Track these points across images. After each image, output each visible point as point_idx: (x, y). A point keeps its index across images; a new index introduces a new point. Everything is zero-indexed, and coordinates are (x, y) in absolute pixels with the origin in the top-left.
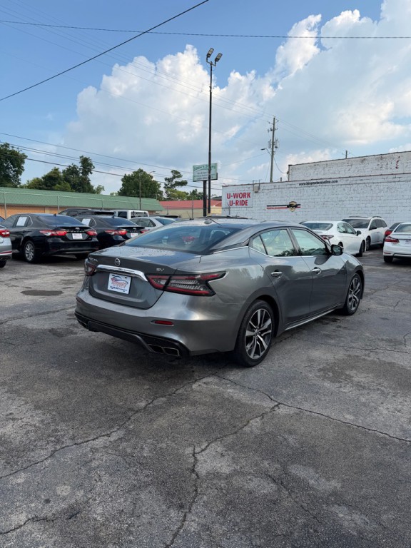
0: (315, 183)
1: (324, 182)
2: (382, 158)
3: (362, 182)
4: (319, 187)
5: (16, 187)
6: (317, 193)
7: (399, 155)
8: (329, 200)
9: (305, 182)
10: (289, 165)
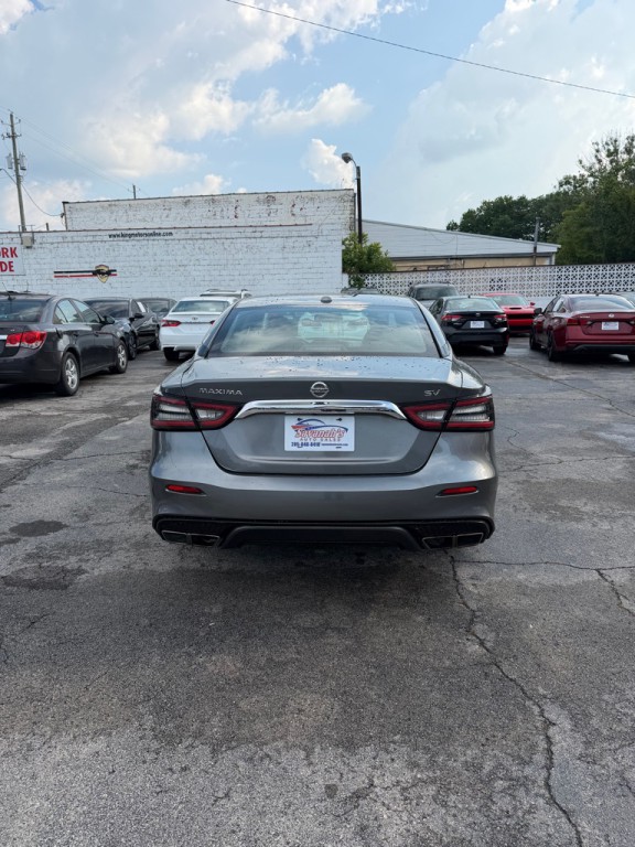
0: (136, 235)
1: (151, 235)
2: (213, 201)
3: (209, 236)
4: (143, 241)
6: (142, 252)
7: (237, 197)
8: (163, 263)
9: (118, 233)
10: (64, 203)
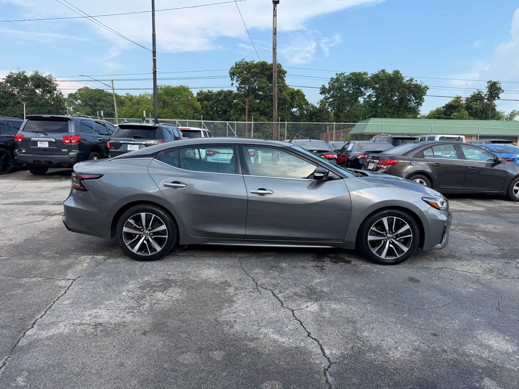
5: (415, 117)
